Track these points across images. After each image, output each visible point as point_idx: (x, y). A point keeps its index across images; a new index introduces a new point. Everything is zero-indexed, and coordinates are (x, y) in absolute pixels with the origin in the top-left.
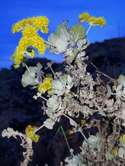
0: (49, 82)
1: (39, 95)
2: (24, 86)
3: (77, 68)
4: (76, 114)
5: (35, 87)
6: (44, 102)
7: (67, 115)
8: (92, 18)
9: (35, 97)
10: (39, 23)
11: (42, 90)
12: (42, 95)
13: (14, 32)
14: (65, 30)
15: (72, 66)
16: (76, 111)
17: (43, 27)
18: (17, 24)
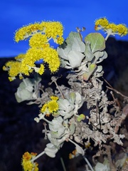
0: (55, 101)
1: (42, 116)
2: (19, 101)
3: (92, 87)
4: (85, 140)
5: (32, 103)
6: (45, 125)
7: (73, 140)
8: (111, 25)
9: (37, 120)
10: (53, 31)
11: (46, 111)
12: (45, 117)
13: (17, 40)
14: (79, 39)
15: (85, 84)
16: (85, 136)
17: (58, 36)
18: (21, 30)
